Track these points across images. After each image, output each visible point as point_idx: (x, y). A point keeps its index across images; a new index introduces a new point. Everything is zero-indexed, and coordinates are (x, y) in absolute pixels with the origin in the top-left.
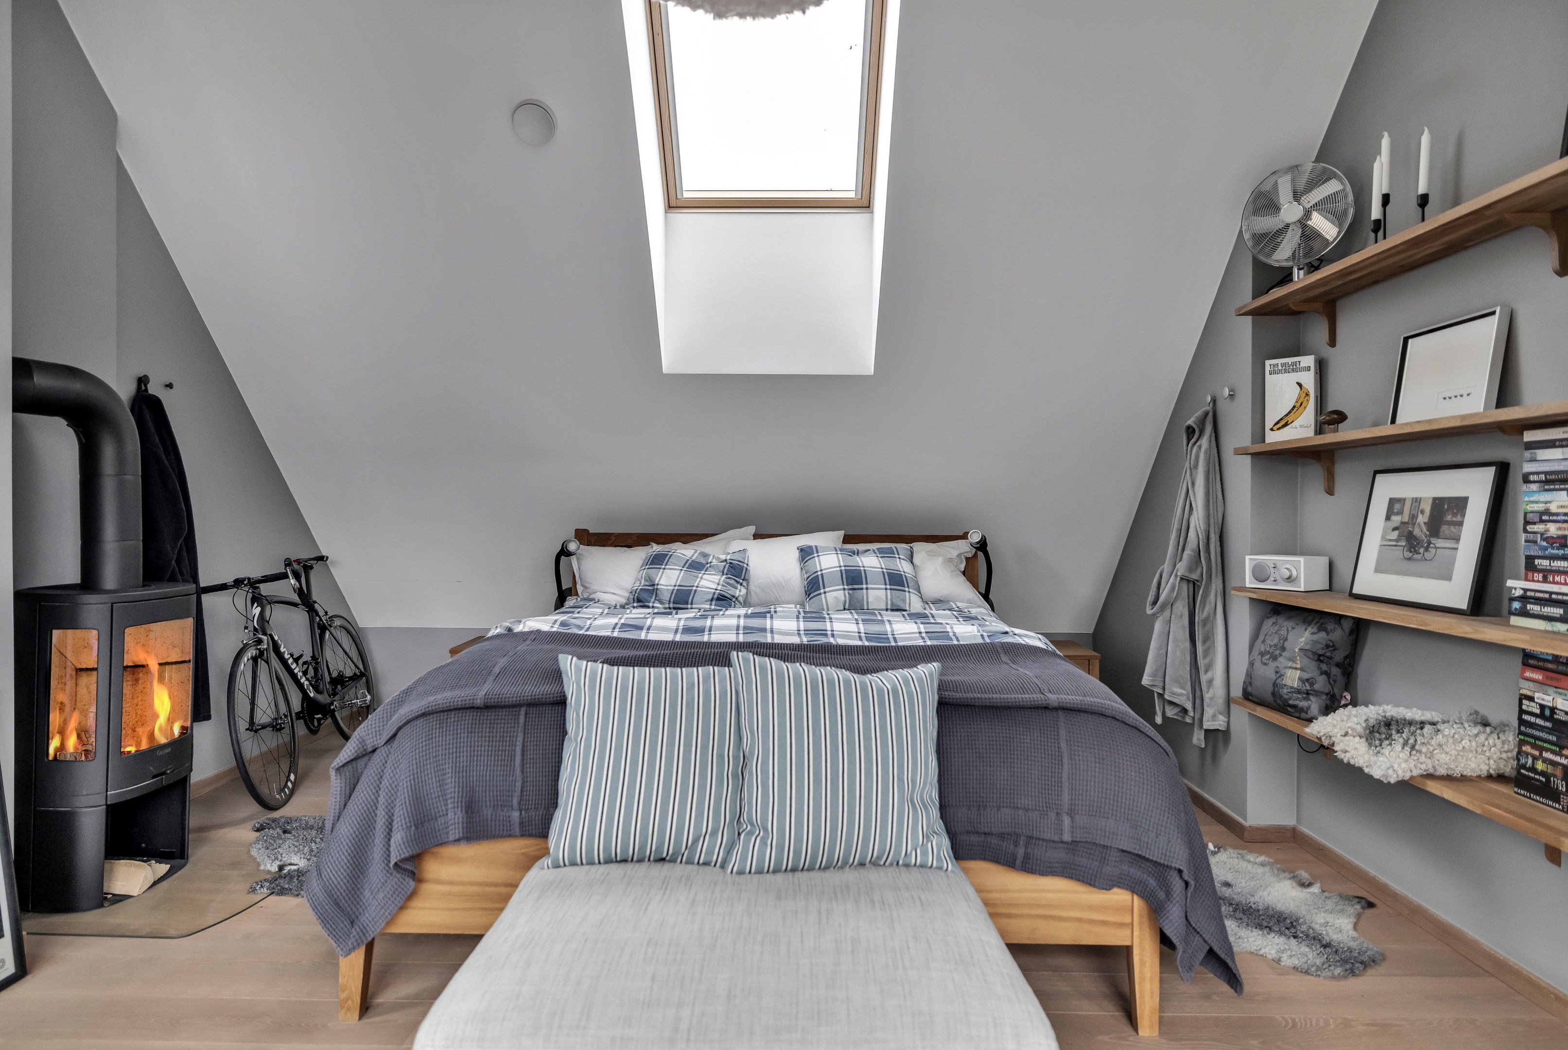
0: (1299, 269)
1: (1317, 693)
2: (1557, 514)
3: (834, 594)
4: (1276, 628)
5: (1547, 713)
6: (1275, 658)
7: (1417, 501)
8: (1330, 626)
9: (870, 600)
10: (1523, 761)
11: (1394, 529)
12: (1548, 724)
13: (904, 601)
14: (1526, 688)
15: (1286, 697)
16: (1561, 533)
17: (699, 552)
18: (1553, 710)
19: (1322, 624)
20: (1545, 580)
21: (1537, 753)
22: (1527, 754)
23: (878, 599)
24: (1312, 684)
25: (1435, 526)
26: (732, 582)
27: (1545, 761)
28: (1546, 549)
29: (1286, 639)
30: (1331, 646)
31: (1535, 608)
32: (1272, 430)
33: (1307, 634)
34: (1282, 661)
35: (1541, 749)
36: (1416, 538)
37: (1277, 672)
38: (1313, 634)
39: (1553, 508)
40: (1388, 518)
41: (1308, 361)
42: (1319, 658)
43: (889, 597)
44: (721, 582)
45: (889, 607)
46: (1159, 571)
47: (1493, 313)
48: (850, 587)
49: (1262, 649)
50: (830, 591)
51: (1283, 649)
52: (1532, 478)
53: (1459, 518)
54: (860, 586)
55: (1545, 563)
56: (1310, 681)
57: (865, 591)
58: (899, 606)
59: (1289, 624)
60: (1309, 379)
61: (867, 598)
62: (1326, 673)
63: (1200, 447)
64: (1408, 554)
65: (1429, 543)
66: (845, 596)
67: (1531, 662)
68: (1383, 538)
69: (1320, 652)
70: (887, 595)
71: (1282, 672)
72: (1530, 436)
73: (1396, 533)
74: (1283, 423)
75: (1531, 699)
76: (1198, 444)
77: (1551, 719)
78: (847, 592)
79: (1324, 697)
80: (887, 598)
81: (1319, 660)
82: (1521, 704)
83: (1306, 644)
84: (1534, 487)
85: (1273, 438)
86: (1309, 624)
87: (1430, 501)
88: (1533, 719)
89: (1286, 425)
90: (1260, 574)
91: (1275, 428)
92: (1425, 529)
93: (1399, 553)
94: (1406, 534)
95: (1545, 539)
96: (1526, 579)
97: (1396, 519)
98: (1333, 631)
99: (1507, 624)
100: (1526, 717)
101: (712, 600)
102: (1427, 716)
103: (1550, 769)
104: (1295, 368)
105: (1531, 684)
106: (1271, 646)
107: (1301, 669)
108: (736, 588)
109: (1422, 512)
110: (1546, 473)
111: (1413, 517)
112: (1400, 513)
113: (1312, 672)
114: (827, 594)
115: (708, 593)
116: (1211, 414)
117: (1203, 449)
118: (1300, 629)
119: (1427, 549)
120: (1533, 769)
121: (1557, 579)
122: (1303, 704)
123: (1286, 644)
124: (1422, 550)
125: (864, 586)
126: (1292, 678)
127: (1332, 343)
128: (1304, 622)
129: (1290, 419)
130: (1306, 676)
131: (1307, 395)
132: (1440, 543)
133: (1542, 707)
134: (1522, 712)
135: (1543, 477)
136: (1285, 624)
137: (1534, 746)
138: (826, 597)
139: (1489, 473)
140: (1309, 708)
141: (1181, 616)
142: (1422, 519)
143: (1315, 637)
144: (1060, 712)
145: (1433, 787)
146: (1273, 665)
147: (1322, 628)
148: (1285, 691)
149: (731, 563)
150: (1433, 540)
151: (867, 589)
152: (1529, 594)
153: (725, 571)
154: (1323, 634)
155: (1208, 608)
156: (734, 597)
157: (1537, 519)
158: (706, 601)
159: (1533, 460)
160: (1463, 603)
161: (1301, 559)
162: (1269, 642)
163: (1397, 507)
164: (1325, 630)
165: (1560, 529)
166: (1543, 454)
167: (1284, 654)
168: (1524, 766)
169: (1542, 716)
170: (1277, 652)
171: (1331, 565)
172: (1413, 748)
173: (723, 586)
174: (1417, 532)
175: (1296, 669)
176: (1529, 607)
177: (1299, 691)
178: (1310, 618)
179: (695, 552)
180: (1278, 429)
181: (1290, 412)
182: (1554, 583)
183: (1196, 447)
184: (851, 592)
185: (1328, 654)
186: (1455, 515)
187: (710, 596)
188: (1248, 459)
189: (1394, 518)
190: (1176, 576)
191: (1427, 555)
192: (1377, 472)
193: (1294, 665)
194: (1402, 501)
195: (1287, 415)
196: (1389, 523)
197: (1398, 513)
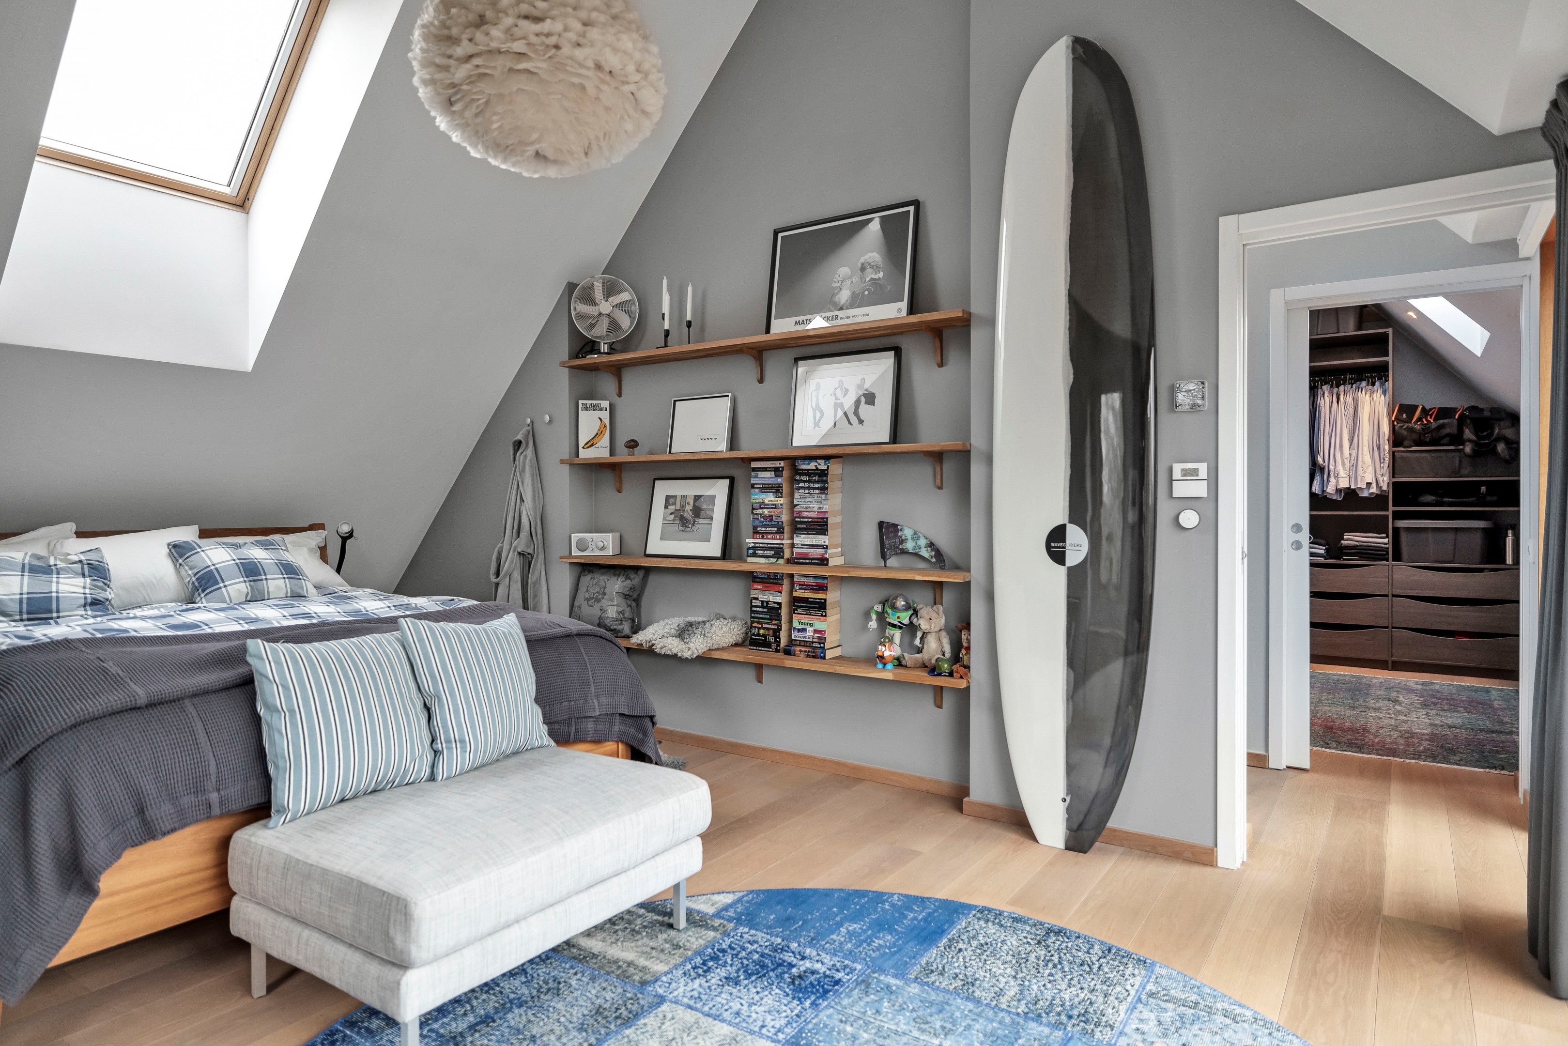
0: (604, 343)
1: (626, 619)
2: (768, 505)
3: (236, 587)
4: (595, 581)
5: (765, 604)
6: (599, 601)
7: (684, 497)
8: (632, 576)
9: (271, 590)
10: (753, 632)
11: (671, 514)
12: (766, 610)
13: (302, 588)
14: (754, 594)
15: (609, 625)
16: (770, 514)
17: (29, 554)
18: (767, 602)
19: (627, 575)
20: (763, 538)
21: (760, 626)
22: (755, 627)
23: (278, 588)
24: (623, 614)
25: (697, 511)
26: (100, 584)
27: (764, 628)
28: (763, 522)
29: (606, 587)
30: (632, 589)
31: (759, 552)
32: (583, 448)
33: (619, 582)
34: (605, 602)
35: (762, 623)
36: (686, 519)
37: (601, 610)
38: (622, 582)
39: (766, 502)
40: (666, 507)
41: (605, 404)
42: (626, 596)
43: (288, 586)
44: (88, 586)
45: (289, 595)
46: (496, 549)
47: (728, 396)
48: (250, 579)
49: (587, 596)
50: (230, 585)
51: (604, 594)
52: (756, 486)
53: (711, 507)
54: (259, 578)
55: (763, 529)
56: (622, 612)
57: (265, 582)
58: (296, 592)
59: (605, 577)
60: (605, 416)
61: (268, 588)
62: (630, 606)
63: (526, 456)
64: (682, 528)
65: (694, 521)
66: (247, 587)
67: (757, 580)
68: (664, 519)
69: (627, 593)
70: (286, 585)
71: (605, 609)
72: (754, 465)
73: (673, 516)
74: (590, 444)
75: (757, 599)
76: (524, 453)
77: (767, 607)
78: (248, 584)
79: (630, 621)
80: (286, 587)
81: (626, 598)
82: (751, 602)
83: (619, 588)
84: (757, 490)
85: (585, 454)
86: (619, 576)
87: (693, 497)
88: (757, 609)
89: (592, 445)
90: (582, 547)
91: (585, 447)
92: (691, 514)
93: (676, 528)
94: (679, 516)
95: (762, 517)
96: (753, 538)
97: (672, 508)
98: (634, 578)
99: (746, 561)
100: (754, 609)
101: (85, 606)
102: (700, 619)
103: (766, 632)
104: (597, 408)
105: (757, 591)
106: (594, 594)
107: (617, 605)
108: (106, 591)
109: (688, 504)
110: (763, 484)
111: (683, 507)
112: (674, 504)
113: (623, 607)
114: (228, 588)
115: (80, 598)
116: (531, 432)
117: (528, 458)
118: (613, 579)
119: (693, 525)
120: (758, 635)
121: (769, 537)
122: (620, 627)
123: (606, 591)
124: (690, 526)
125: (264, 577)
126: (612, 613)
127: (620, 395)
128: (614, 575)
129: (595, 441)
130: (621, 609)
131: (605, 426)
132: (701, 521)
133: (762, 602)
134: (752, 606)
135: (761, 486)
136: (603, 579)
137: (758, 623)
138: (227, 591)
139: (727, 481)
140: (623, 629)
141: (517, 581)
142: (688, 508)
143: (624, 584)
144: (576, 638)
145: (716, 655)
146: (597, 606)
147: (627, 578)
148: (608, 621)
149: (88, 564)
150: (697, 520)
151: (266, 579)
152: (757, 545)
153: (87, 573)
154: (628, 581)
155: (537, 574)
156: (107, 600)
157: (758, 507)
158: (79, 607)
159: (756, 477)
160: (718, 553)
161: (610, 535)
162: (592, 591)
163: (672, 500)
164: (629, 578)
165: (769, 512)
166: (762, 474)
167: (605, 597)
168: (754, 635)
169: (762, 607)
170: (600, 597)
171: (621, 537)
172: (704, 635)
173: (90, 589)
174: (686, 515)
175: (614, 605)
176: (757, 552)
177: (617, 620)
178: (618, 572)
179: (26, 554)
180: (588, 448)
181: (595, 437)
182: (767, 539)
183: (522, 456)
184: (252, 583)
185: (631, 594)
186: (708, 505)
187: (83, 602)
188: (566, 468)
189: (670, 507)
190: (514, 551)
191: (694, 528)
192: (655, 479)
193: (613, 604)
194: (675, 497)
195: (593, 439)
196: (667, 510)
197: (672, 505)
